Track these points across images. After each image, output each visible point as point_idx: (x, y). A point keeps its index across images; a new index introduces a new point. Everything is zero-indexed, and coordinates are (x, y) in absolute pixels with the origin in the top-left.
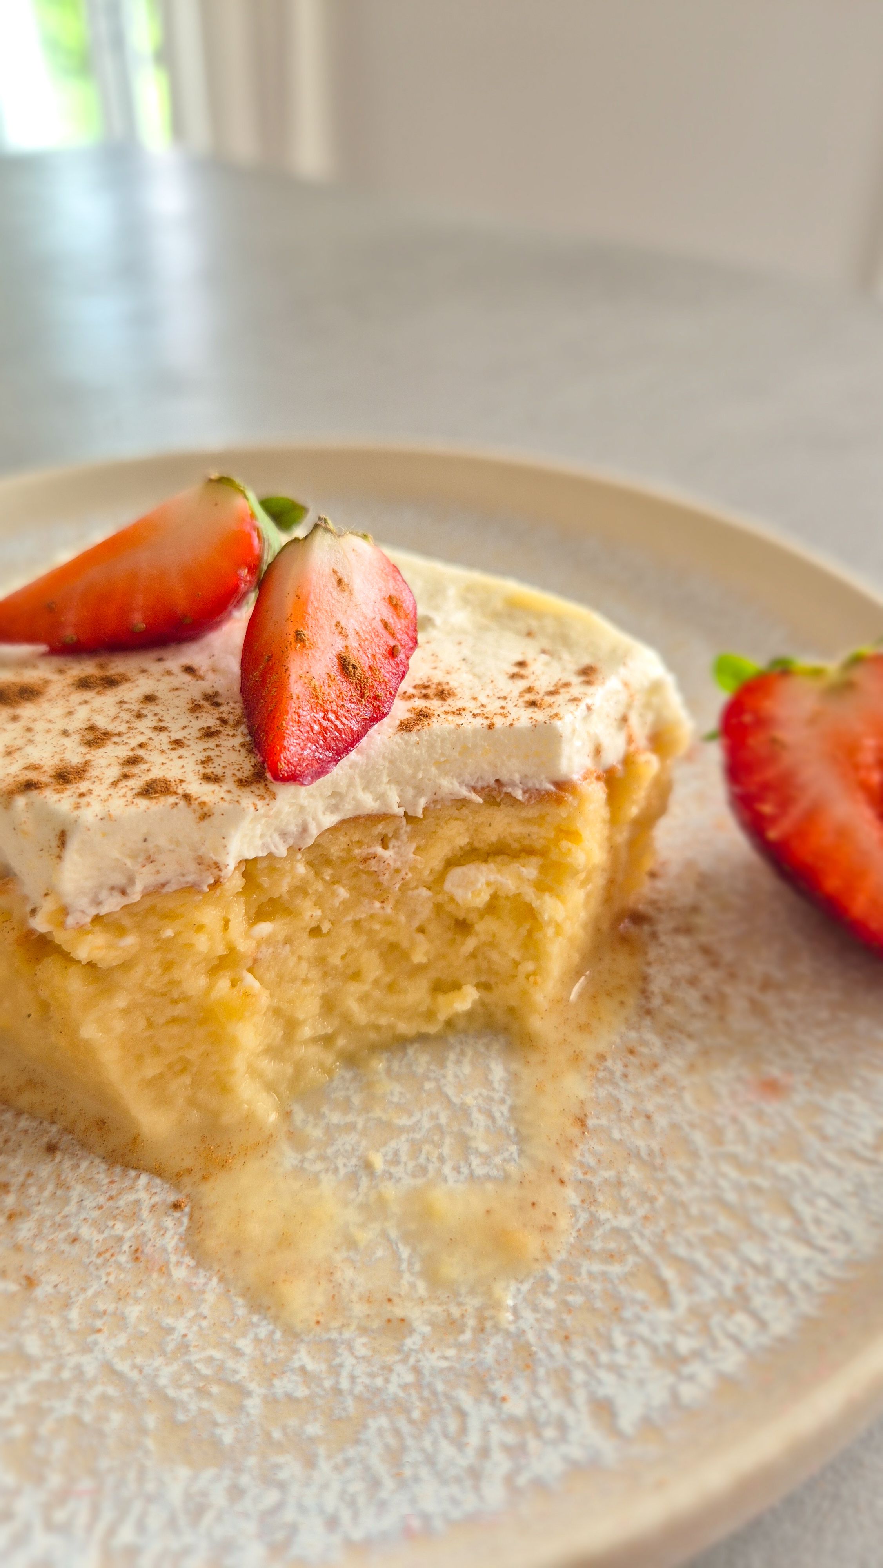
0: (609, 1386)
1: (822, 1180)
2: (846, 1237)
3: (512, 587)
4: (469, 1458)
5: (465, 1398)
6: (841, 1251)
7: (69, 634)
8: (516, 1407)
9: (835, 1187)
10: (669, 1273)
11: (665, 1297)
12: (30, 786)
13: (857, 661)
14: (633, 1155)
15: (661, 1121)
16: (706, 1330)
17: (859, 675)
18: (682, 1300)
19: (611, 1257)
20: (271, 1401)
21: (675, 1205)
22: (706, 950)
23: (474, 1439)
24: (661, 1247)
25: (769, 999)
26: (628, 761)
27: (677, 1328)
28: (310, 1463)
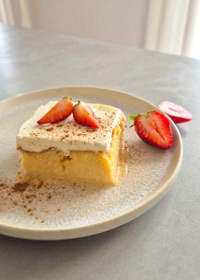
0: (142, 194)
1: (158, 170)
2: (162, 175)
3: (99, 105)
4: (130, 203)
5: (127, 199)
6: (162, 176)
7: (53, 121)
8: (132, 198)
9: (159, 171)
10: (144, 183)
11: (145, 185)
12: (63, 138)
13: (148, 113)
14: (136, 173)
15: (137, 169)
16: (150, 187)
17: (149, 114)
18: (146, 185)
19: (137, 183)
20: (105, 204)
21: (142, 177)
22: (136, 150)
23: (129, 202)
24: (142, 181)
25: (146, 154)
26: (121, 123)
27: (147, 187)
28: (113, 208)
